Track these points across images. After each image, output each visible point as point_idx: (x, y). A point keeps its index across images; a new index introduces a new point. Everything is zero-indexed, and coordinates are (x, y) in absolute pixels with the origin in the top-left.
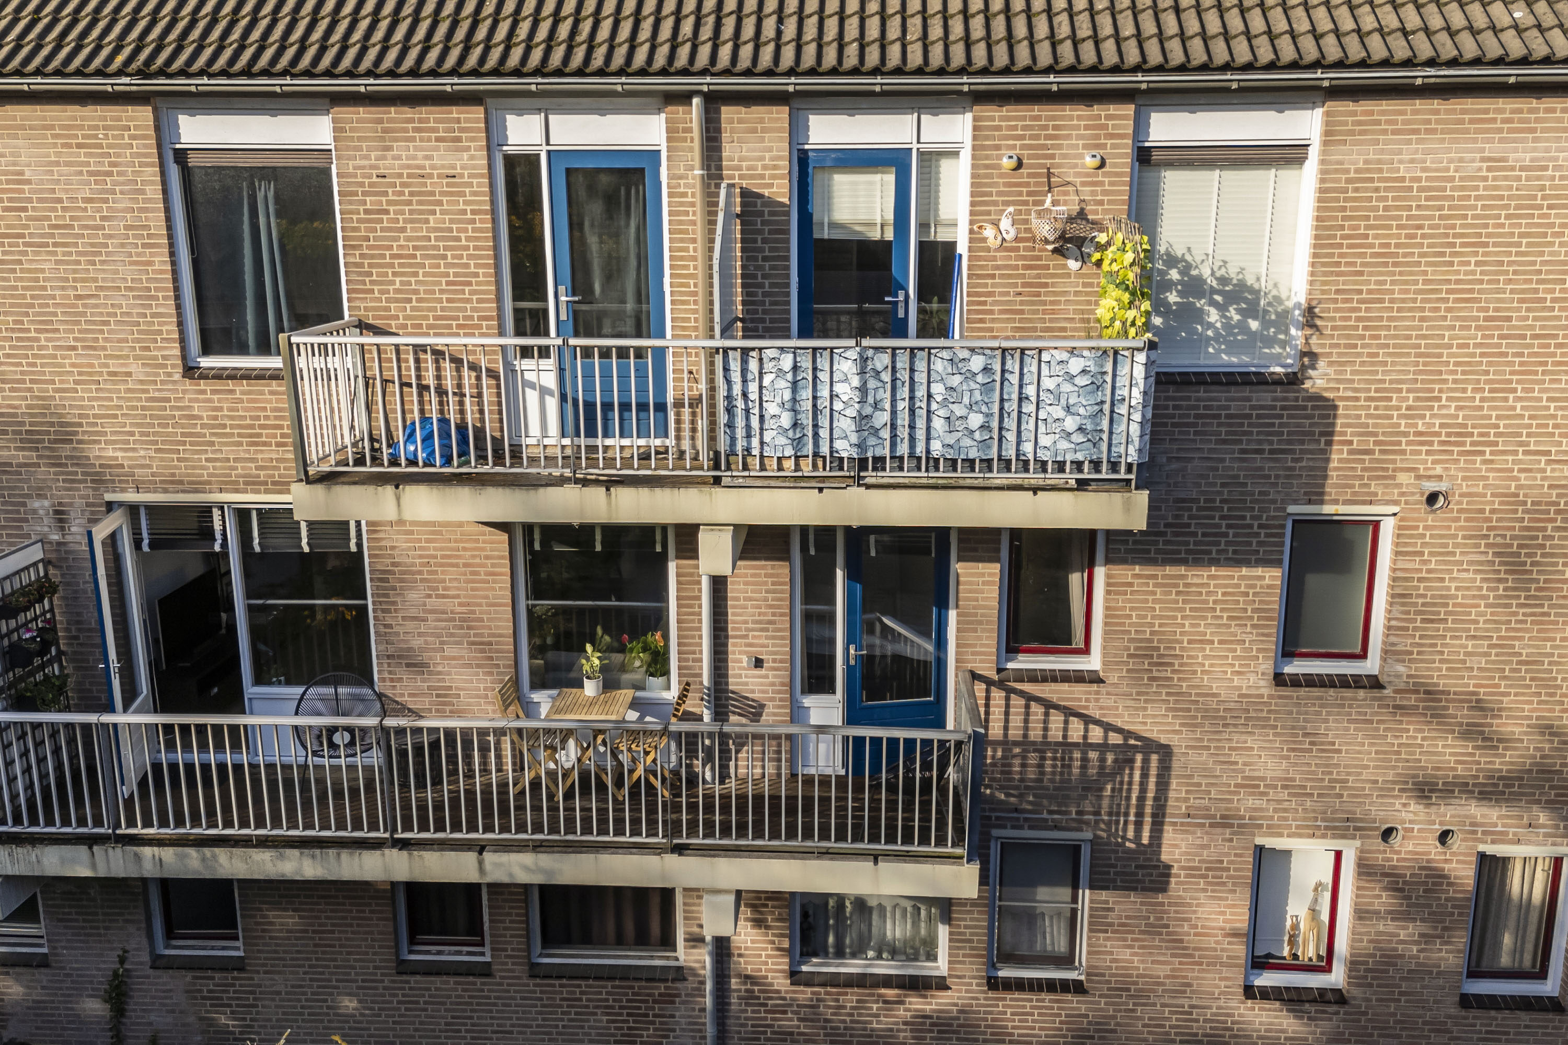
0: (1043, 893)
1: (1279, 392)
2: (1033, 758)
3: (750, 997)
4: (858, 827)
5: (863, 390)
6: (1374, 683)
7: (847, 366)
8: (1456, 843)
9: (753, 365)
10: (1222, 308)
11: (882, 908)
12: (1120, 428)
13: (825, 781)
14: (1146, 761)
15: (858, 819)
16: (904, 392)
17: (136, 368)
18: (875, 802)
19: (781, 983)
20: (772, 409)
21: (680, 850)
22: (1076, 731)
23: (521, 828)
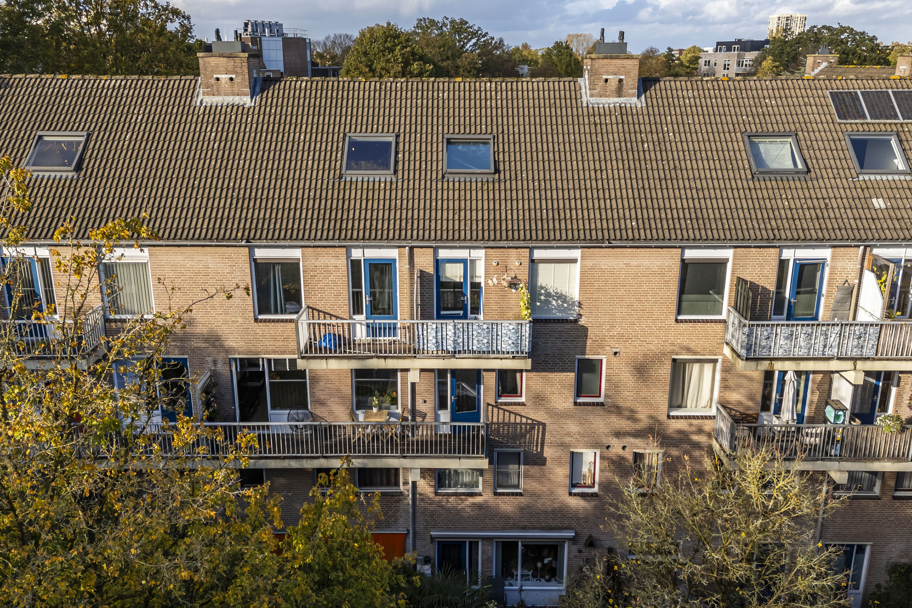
0: (511, 466)
1: (572, 325)
2: (506, 428)
3: (422, 500)
4: (455, 450)
5: (455, 333)
6: (602, 404)
7: (450, 327)
8: (627, 449)
9: (425, 327)
10: (556, 301)
11: (462, 473)
12: (523, 343)
13: (445, 435)
14: (539, 428)
15: (455, 447)
16: (466, 334)
17: (240, 320)
18: (459, 442)
19: (432, 495)
20: (430, 338)
21: (404, 457)
22: (518, 420)
23: (359, 452)
